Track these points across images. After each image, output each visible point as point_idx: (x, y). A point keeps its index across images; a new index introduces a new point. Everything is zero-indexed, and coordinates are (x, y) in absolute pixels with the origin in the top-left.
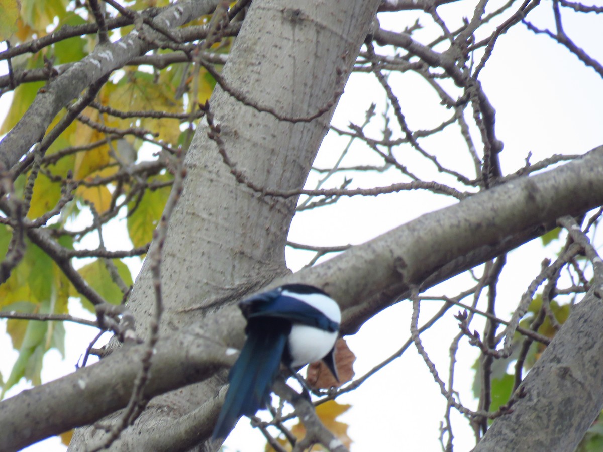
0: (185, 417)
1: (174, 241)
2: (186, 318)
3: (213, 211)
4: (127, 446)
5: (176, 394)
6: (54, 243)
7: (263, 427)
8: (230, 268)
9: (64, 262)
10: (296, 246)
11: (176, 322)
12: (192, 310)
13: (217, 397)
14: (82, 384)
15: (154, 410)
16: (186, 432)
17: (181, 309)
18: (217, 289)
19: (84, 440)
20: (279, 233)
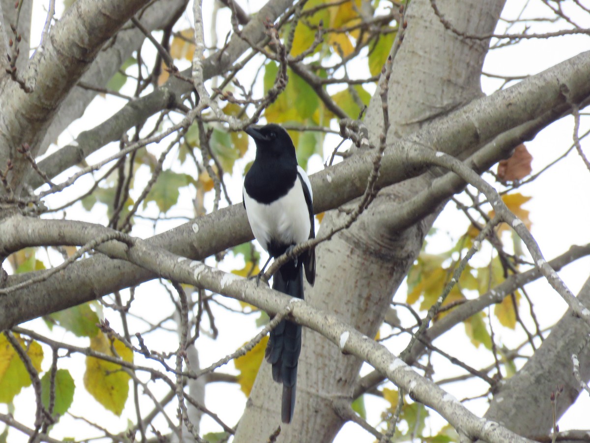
0: (407, 203)
1: (398, 71)
2: (408, 129)
3: (427, 50)
4: (364, 223)
5: (400, 186)
6: (310, 73)
7: (465, 209)
8: (440, 92)
9: (318, 88)
10: (489, 75)
11: (400, 132)
12: (412, 123)
13: (430, 188)
14: (329, 179)
15: (383, 198)
16: (408, 214)
17: (404, 122)
18: (431, 108)
19: (332, 220)
20: (476, 66)
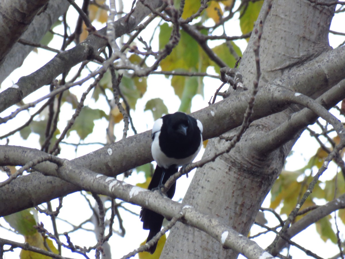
0: (272, 131)
1: (267, 29)
2: (273, 75)
3: (287, 14)
4: (239, 148)
5: (267, 118)
6: (197, 32)
7: (317, 136)
8: (297, 46)
9: (203, 43)
10: (335, 33)
11: (266, 77)
12: (276, 70)
13: (290, 120)
14: (213, 113)
15: (254, 127)
16: (273, 140)
17: (269, 70)
18: (290, 58)
19: (214, 145)
20: (325, 26)
